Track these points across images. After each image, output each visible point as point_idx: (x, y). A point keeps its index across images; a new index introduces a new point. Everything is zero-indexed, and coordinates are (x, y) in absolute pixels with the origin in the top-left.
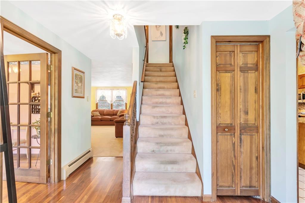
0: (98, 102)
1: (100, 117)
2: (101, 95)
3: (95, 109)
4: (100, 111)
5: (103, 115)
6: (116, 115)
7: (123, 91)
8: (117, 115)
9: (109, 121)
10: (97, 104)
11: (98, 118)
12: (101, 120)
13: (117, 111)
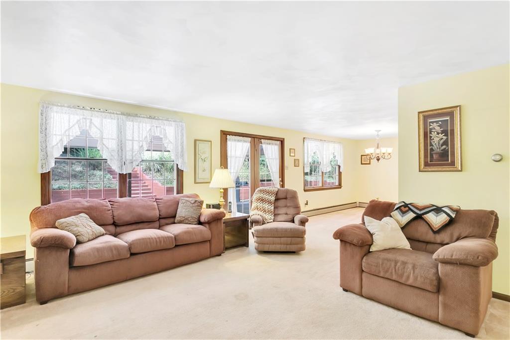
6: (171, 217)
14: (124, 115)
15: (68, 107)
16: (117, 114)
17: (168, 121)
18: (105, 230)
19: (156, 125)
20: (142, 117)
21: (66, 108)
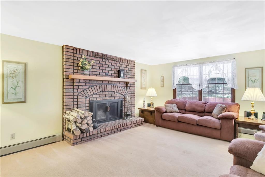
0: (176, 86)
1: (177, 115)
2: (181, 75)
3: (171, 98)
4: (178, 102)
5: (184, 111)
6: (210, 113)
7: (225, 65)
8: (212, 113)
9: (195, 125)
10: (175, 91)
11: (174, 117)
12: (179, 121)
13: (214, 106)
14: (198, 64)
15: (179, 66)
16: (195, 64)
17: (222, 61)
18: (179, 111)
19: (214, 65)
20: (207, 63)
21: (179, 67)
